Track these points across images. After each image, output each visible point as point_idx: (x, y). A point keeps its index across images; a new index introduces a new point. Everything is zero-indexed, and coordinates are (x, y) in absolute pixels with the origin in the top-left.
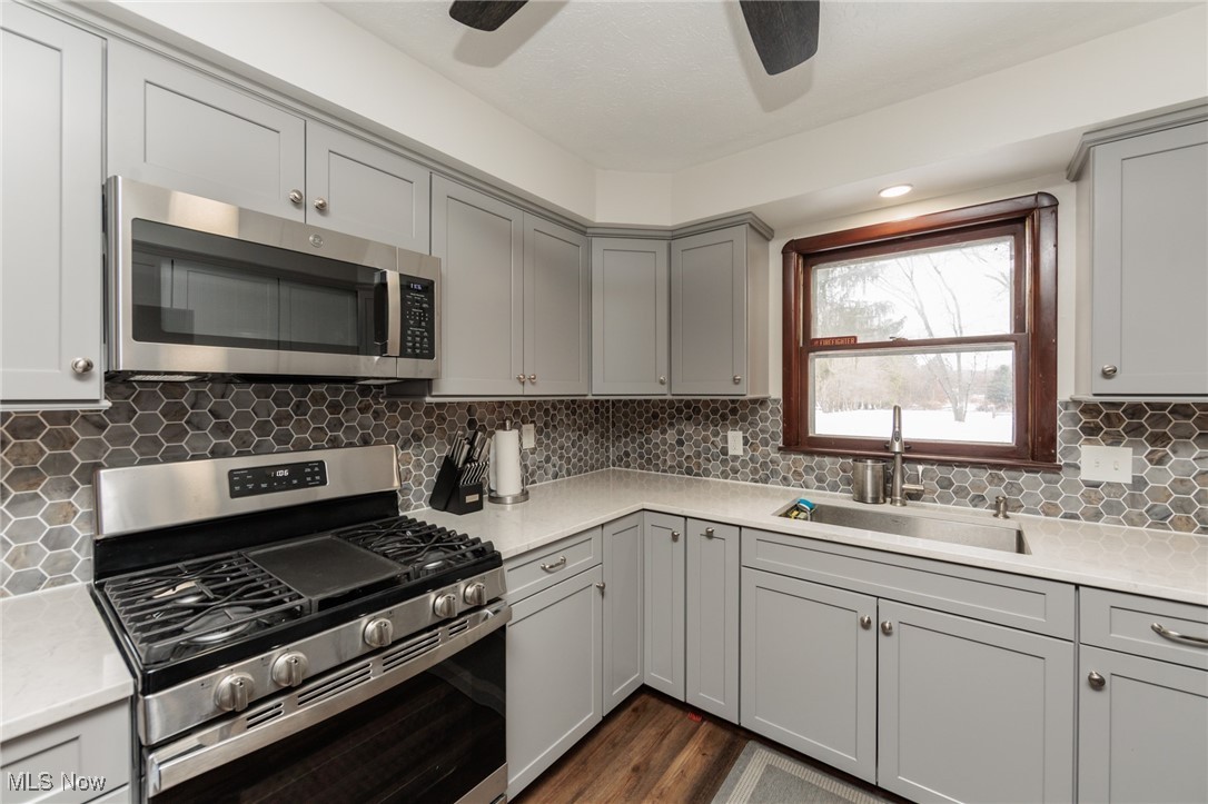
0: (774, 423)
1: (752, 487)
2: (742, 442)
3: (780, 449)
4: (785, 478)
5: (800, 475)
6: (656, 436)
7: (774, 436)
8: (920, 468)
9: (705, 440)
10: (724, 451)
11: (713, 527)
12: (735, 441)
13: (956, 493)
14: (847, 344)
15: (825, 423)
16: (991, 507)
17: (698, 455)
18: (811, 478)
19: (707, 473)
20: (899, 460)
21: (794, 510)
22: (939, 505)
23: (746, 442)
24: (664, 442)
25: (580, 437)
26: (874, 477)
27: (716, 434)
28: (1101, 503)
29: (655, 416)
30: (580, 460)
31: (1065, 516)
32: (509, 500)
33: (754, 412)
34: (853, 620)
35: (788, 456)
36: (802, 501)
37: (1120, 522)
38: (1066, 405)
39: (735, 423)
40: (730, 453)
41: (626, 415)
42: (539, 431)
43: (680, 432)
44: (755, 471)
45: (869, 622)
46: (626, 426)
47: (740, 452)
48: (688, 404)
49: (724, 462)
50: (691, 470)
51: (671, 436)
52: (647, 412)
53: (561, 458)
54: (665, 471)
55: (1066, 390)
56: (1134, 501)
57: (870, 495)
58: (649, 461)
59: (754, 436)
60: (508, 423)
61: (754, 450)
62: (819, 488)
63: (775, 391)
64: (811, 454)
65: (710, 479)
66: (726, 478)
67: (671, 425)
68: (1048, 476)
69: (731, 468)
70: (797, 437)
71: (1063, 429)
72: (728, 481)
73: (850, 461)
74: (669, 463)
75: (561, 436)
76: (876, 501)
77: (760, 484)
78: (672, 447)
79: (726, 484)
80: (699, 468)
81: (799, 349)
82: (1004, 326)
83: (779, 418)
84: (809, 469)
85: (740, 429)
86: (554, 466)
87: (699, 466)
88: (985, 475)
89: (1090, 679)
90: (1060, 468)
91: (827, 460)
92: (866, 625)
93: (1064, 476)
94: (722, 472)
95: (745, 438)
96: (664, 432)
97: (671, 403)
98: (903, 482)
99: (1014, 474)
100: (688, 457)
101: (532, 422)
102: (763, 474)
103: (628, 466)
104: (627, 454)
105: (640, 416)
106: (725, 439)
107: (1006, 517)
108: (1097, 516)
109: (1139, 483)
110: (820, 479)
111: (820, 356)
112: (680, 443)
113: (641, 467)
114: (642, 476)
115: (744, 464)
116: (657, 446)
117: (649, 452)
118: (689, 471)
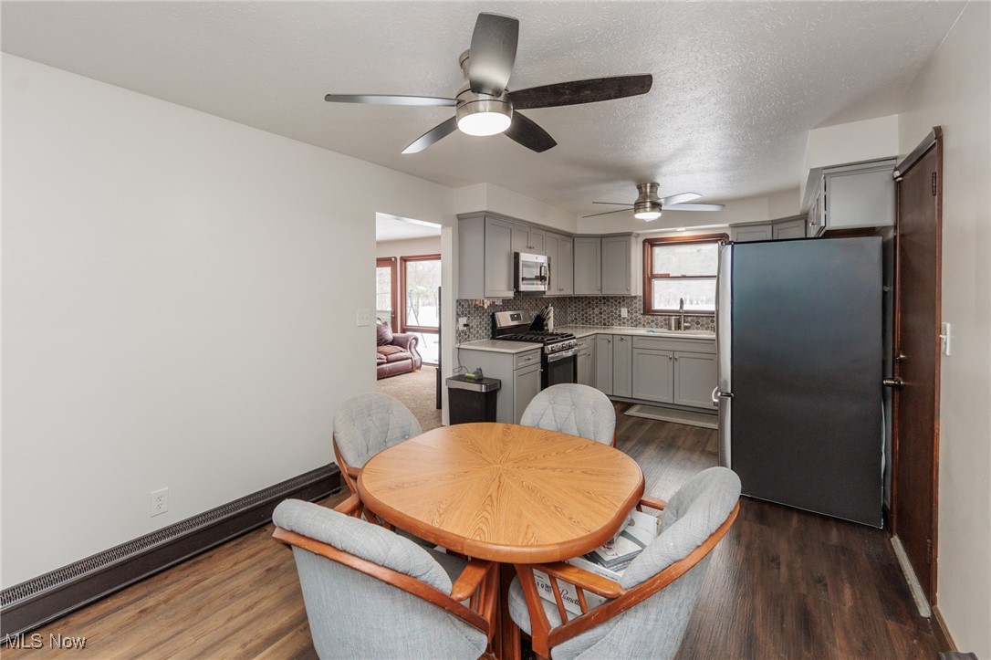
0: (639, 305)
1: (630, 329)
3: (642, 314)
4: (644, 325)
5: (649, 323)
6: (590, 311)
7: (639, 310)
8: (689, 319)
9: (612, 312)
10: (620, 316)
11: (622, 337)
12: (624, 312)
13: (701, 326)
14: (667, 277)
15: (658, 305)
16: (711, 330)
17: (609, 318)
18: (653, 324)
19: (612, 324)
20: (682, 316)
22: (696, 331)
23: (628, 312)
24: (594, 313)
26: (675, 322)
27: (616, 309)
29: (589, 303)
33: (632, 301)
34: (668, 358)
35: (645, 317)
39: (624, 305)
40: (622, 316)
41: (575, 303)
43: (601, 309)
44: (632, 323)
46: (576, 307)
47: (626, 316)
48: (604, 298)
49: (620, 320)
51: (597, 311)
52: (586, 301)
54: (594, 325)
57: (673, 328)
58: (586, 321)
59: (632, 310)
61: (632, 315)
62: (655, 327)
63: (640, 293)
64: (653, 316)
65: (613, 327)
67: (597, 306)
69: (622, 322)
70: (647, 310)
72: (621, 327)
73: (667, 318)
74: (596, 321)
76: (675, 330)
77: (634, 328)
78: (597, 315)
81: (649, 278)
83: (642, 303)
84: (652, 321)
85: (626, 307)
87: (609, 322)
88: (709, 319)
91: (659, 317)
92: (671, 359)
95: (628, 310)
96: (593, 309)
97: (597, 298)
98: (685, 323)
100: (604, 319)
102: (636, 324)
103: (576, 324)
104: (576, 319)
105: (582, 303)
106: (620, 311)
110: (657, 324)
111: (656, 281)
112: (601, 313)
113: (583, 324)
114: (583, 327)
115: (628, 320)
116: (590, 315)
117: (586, 317)
118: (605, 324)
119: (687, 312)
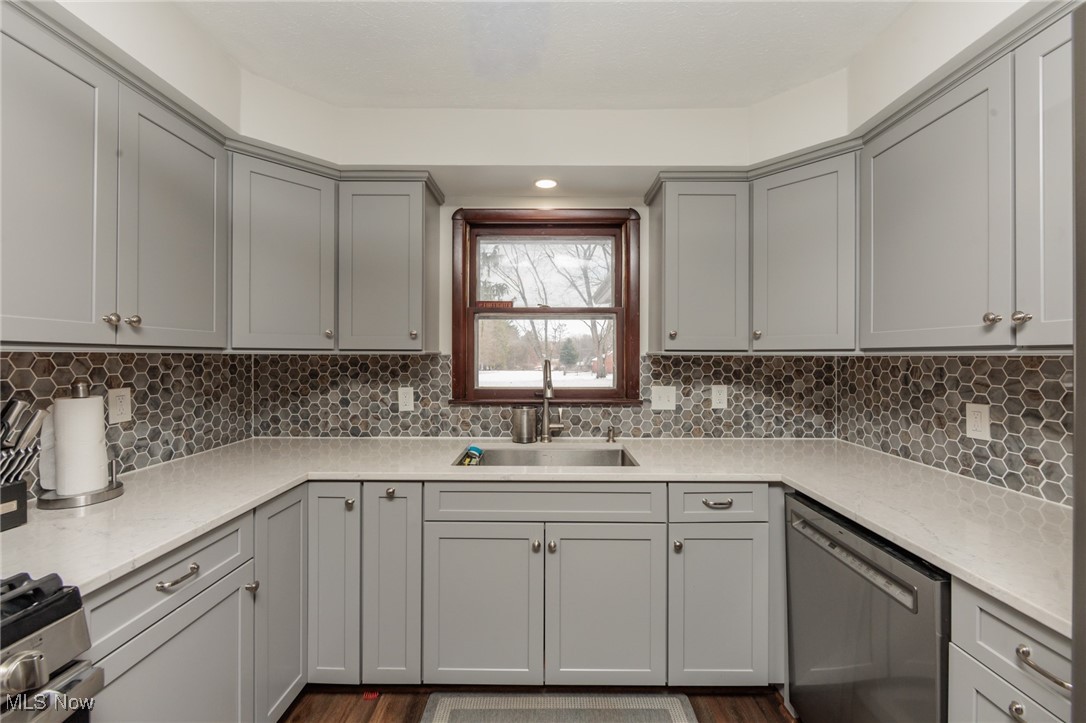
0: (444, 379)
1: (422, 441)
2: (412, 397)
3: (450, 402)
4: (454, 429)
5: (468, 425)
6: (314, 397)
7: (444, 391)
8: (560, 410)
9: (374, 398)
10: (395, 408)
11: (392, 487)
12: (406, 398)
13: (582, 427)
14: (505, 309)
15: (487, 377)
16: (604, 435)
17: (366, 414)
18: (477, 427)
19: (375, 432)
20: (546, 405)
21: (466, 457)
22: (572, 438)
23: (417, 397)
24: (325, 403)
25: (208, 404)
26: (529, 420)
27: (386, 391)
28: (662, 424)
29: (314, 374)
30: (207, 433)
31: (644, 436)
32: (82, 500)
33: (425, 368)
34: (526, 546)
35: (457, 409)
36: (472, 449)
37: (670, 436)
38: (644, 359)
39: (405, 381)
40: (401, 409)
41: (274, 374)
42: (139, 398)
43: (345, 391)
44: (426, 425)
45: (539, 545)
46: (275, 387)
47: (410, 407)
48: (354, 361)
49: (395, 419)
50: (356, 431)
51: (334, 396)
52: (304, 370)
53: (177, 431)
54: (326, 435)
55: (645, 349)
56: (677, 421)
57: (525, 436)
58: (306, 426)
59: (425, 391)
60: (81, 386)
61: (425, 405)
62: (484, 435)
63: (445, 347)
64: (477, 405)
65: (379, 437)
66: (397, 435)
67: (334, 384)
68: (635, 409)
69: (401, 424)
70: (465, 391)
71: (644, 375)
72: (399, 438)
73: (509, 408)
74: (331, 425)
75: (178, 404)
76: (530, 440)
77: (431, 438)
78: (334, 408)
79: (397, 441)
80: (367, 427)
81: (466, 311)
82: (609, 302)
83: (449, 373)
84: (475, 419)
85: (411, 385)
86: (166, 443)
87: (367, 425)
88: (600, 411)
89: (676, 546)
90: (641, 402)
91: (491, 409)
92: (536, 549)
93: (644, 408)
94: (393, 430)
95: (416, 394)
96: (325, 391)
97: (334, 360)
98: (550, 422)
99: (617, 409)
100: (355, 417)
101: (125, 386)
102: (433, 426)
103: (277, 434)
104: (276, 420)
105: (294, 374)
106: (396, 396)
107: (614, 441)
108: (659, 434)
109: (679, 408)
110: (485, 427)
111: (484, 318)
112: (345, 402)
113: (295, 433)
114: (295, 443)
115: (415, 419)
116: (315, 408)
117: (306, 415)
118: (355, 432)
119: (558, 393)
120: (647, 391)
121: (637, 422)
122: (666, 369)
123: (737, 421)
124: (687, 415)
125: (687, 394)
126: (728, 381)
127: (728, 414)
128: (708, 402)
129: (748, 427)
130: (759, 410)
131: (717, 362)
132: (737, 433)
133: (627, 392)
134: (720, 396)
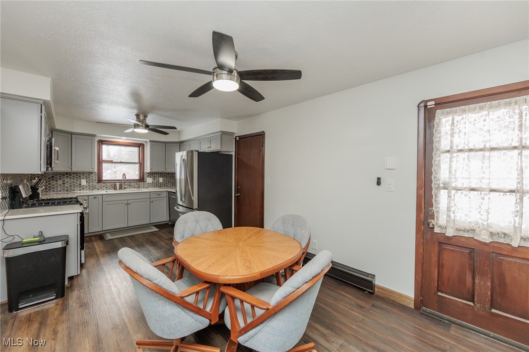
0: (95, 178)
2: (85, 182)
3: (96, 183)
4: (98, 189)
5: (102, 187)
7: (95, 180)
8: (127, 183)
9: (73, 182)
10: (80, 184)
12: (83, 182)
13: (131, 187)
14: (111, 162)
15: (106, 177)
16: (136, 188)
17: (71, 186)
18: (104, 188)
19: (74, 190)
20: (123, 182)
23: (87, 182)
24: (57, 184)
27: (77, 181)
28: (149, 185)
29: (53, 177)
31: (145, 188)
33: (89, 175)
35: (98, 184)
37: (151, 188)
38: (146, 173)
39: (83, 178)
40: (82, 184)
43: (63, 181)
44: (89, 188)
45: (127, 204)
47: (85, 184)
49: (80, 187)
51: (60, 182)
54: (57, 192)
55: (145, 171)
56: (152, 185)
57: (118, 189)
59: (90, 180)
61: (89, 183)
62: (106, 190)
63: (96, 171)
64: (104, 183)
65: (75, 192)
67: (60, 179)
68: (143, 183)
69: (82, 188)
70: (100, 180)
71: (145, 176)
72: (81, 191)
74: (59, 189)
77: (91, 191)
78: (60, 185)
81: (100, 162)
82: (137, 161)
83: (97, 176)
84: (104, 186)
85: (85, 179)
87: (71, 189)
88: (136, 183)
90: (145, 181)
91: (108, 184)
93: (145, 183)
94: (79, 190)
96: (57, 181)
98: (124, 186)
99: (139, 183)
100: (67, 187)
102: (93, 188)
106: (81, 182)
108: (148, 187)
109: (153, 182)
110: (106, 188)
111: (105, 164)
112: (64, 184)
115: (86, 187)
116: (53, 185)
118: (67, 191)
119: (126, 180)
120: (146, 179)
121: (144, 185)
122: (150, 175)
123: (165, 184)
124: (154, 184)
125: (154, 179)
126: (163, 177)
127: (163, 183)
128: (159, 181)
129: (167, 185)
130: (169, 182)
131: (161, 173)
132: (165, 186)
133: (142, 179)
134: (161, 180)
